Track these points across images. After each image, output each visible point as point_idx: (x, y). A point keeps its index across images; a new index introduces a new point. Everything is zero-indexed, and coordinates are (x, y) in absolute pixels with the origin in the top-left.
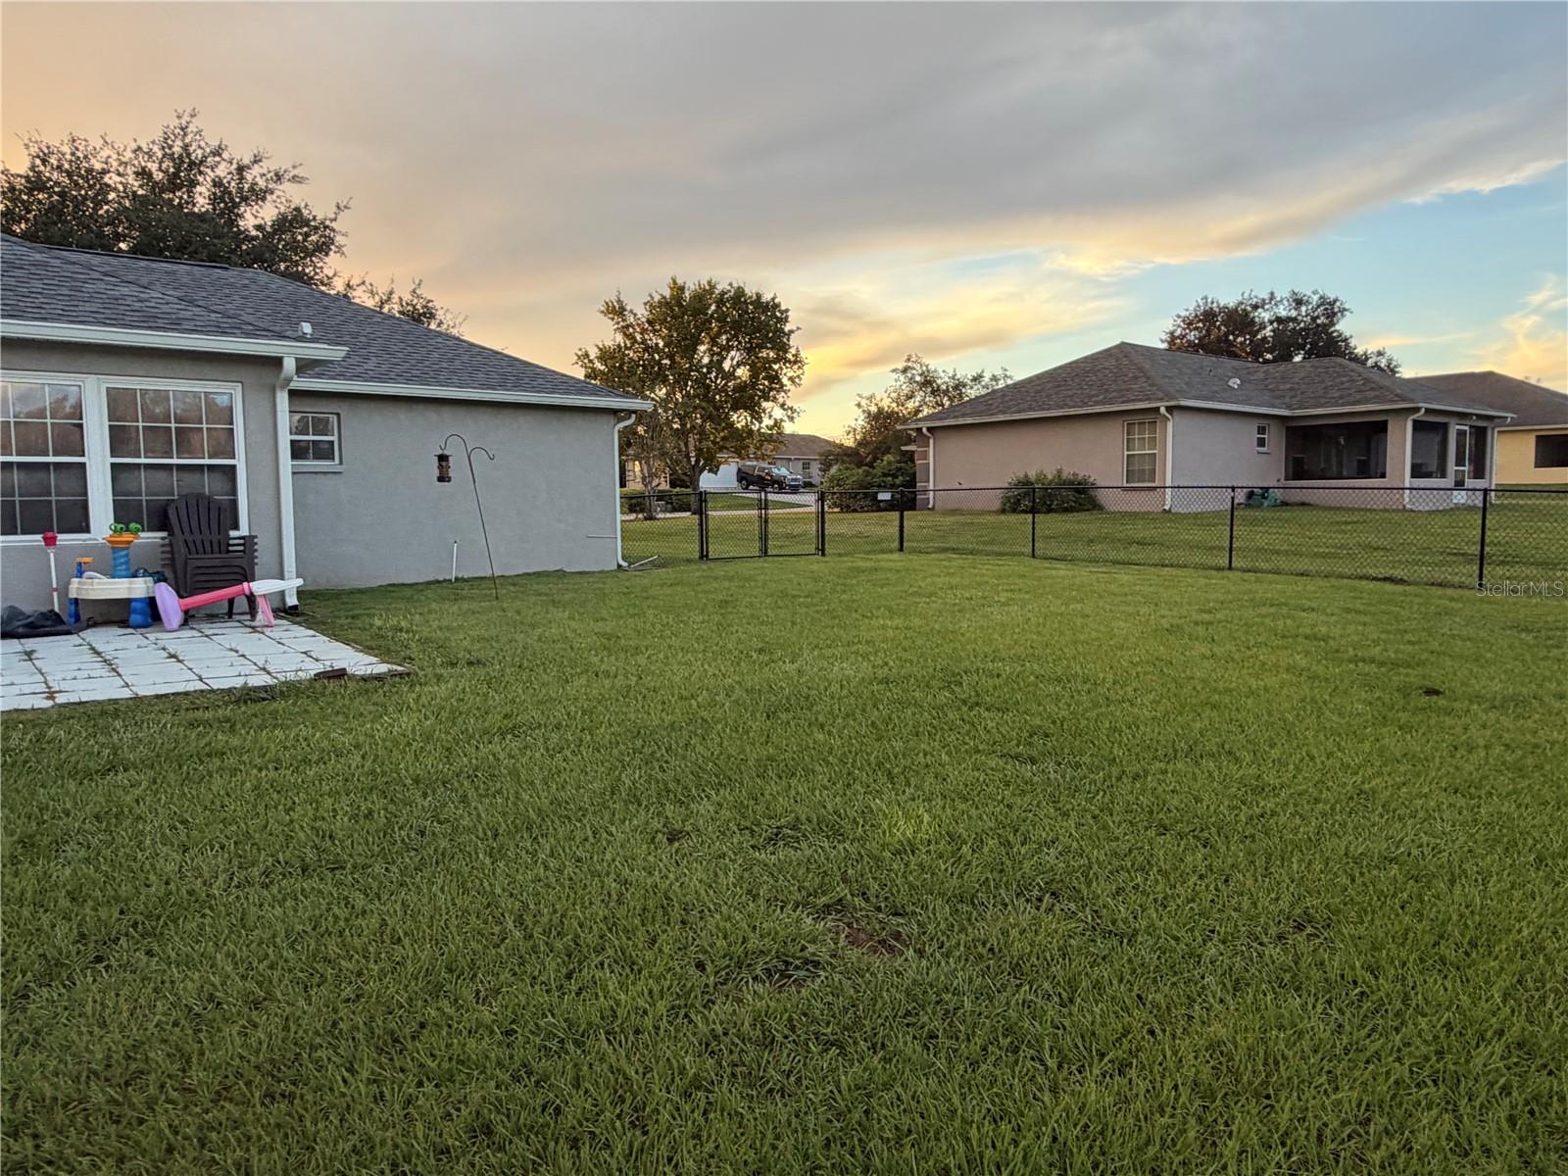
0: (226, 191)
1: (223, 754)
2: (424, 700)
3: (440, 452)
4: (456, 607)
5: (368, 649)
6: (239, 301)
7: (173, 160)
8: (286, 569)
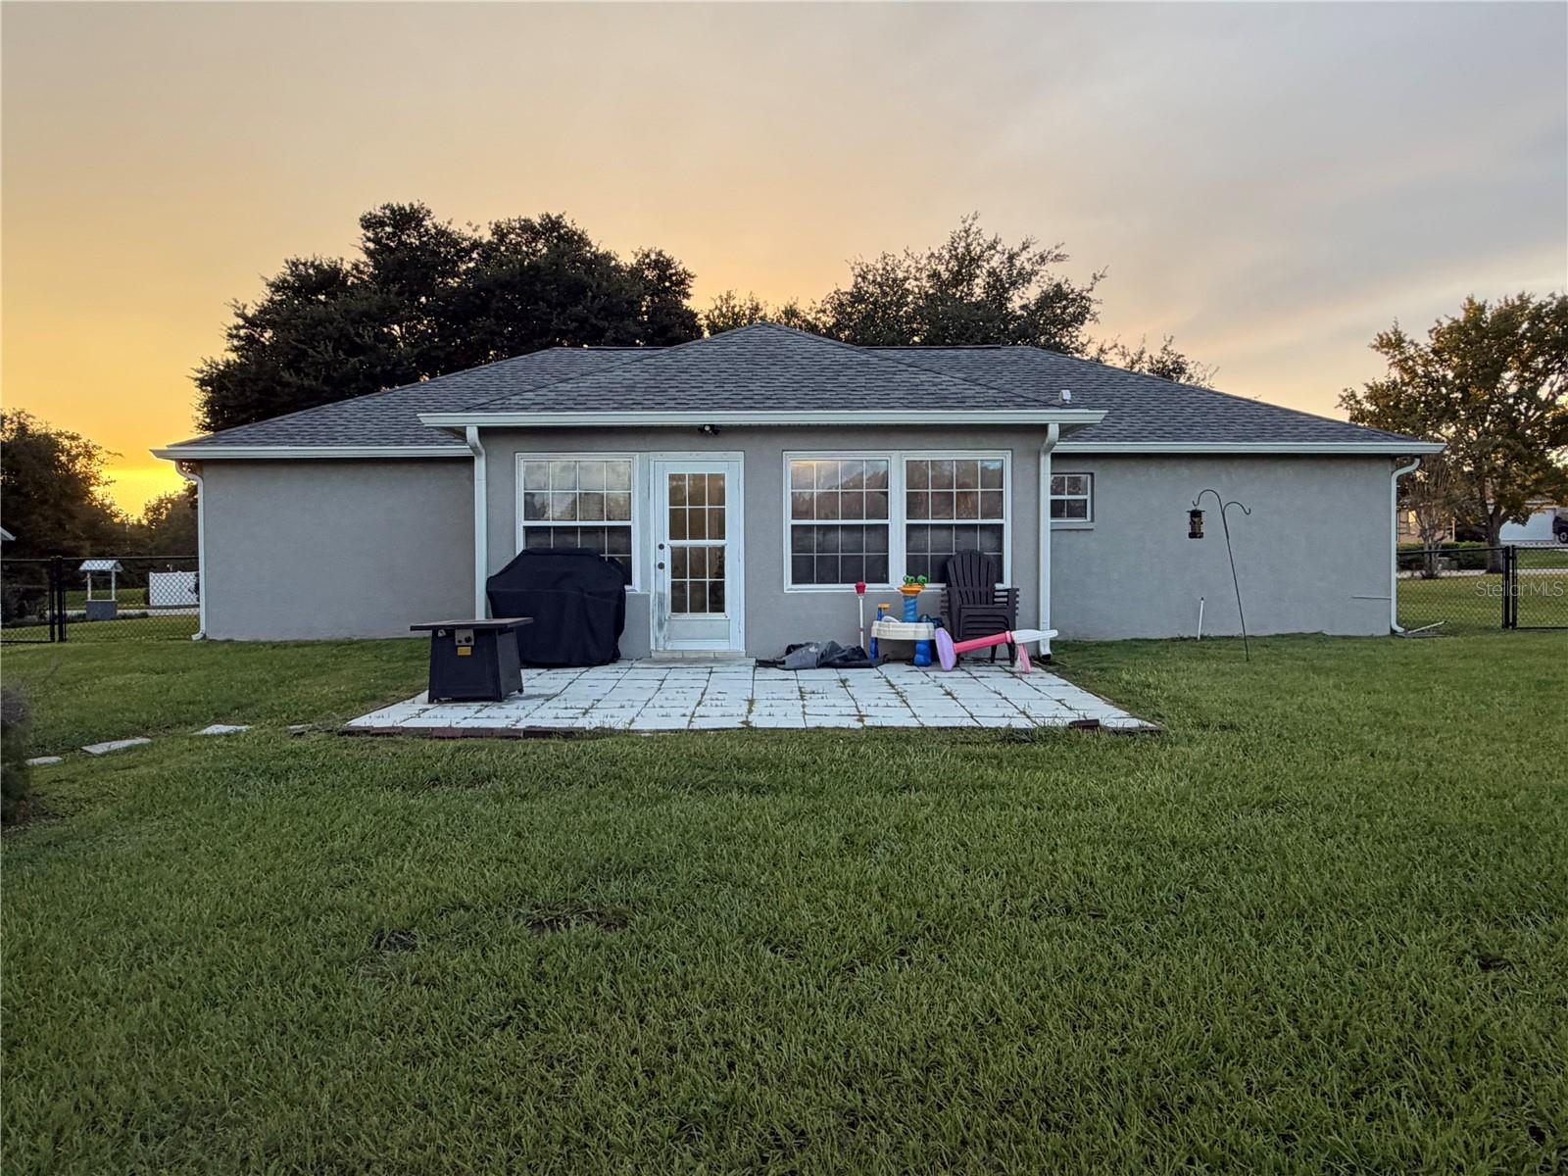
0: (998, 279)
1: (994, 787)
2: (1176, 760)
3: (1193, 508)
4: (1204, 666)
5: (1118, 703)
6: (1008, 377)
7: (957, 258)
8: (1041, 621)
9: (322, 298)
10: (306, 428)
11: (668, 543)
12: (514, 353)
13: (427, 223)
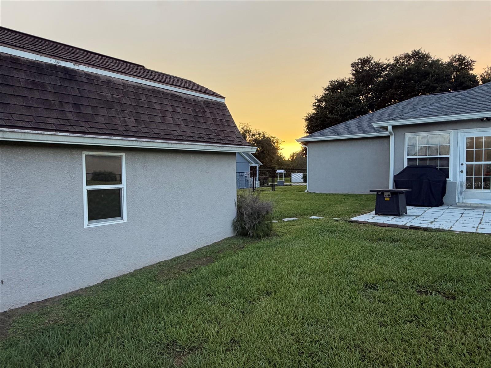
9: (339, 91)
10: (336, 130)
11: (465, 163)
12: (401, 100)
13: (372, 61)
